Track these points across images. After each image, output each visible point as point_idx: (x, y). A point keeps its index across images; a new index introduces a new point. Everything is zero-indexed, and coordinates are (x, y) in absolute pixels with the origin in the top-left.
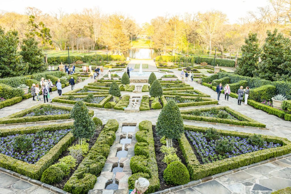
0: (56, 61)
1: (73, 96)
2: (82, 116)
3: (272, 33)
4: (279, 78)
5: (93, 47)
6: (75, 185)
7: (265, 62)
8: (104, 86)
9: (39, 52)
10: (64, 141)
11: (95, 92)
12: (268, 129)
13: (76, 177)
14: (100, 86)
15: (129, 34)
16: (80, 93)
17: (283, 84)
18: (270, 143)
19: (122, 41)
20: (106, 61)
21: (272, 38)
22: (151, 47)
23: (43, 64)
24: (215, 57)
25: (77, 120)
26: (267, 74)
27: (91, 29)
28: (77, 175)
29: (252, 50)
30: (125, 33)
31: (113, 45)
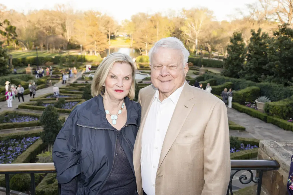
0: (23, 63)
1: (42, 101)
2: (52, 120)
3: (256, 32)
4: (264, 79)
5: (65, 46)
6: (45, 190)
7: (251, 62)
8: (77, 90)
9: (3, 53)
10: (32, 148)
11: (67, 97)
12: (248, 132)
13: (46, 182)
14: (73, 90)
15: (106, 31)
16: (49, 98)
17: (267, 85)
18: (248, 145)
19: (99, 40)
20: (80, 63)
21: (256, 38)
22: (131, 46)
23: (8, 66)
24: (201, 57)
25: (46, 125)
26: (253, 75)
27: (63, 26)
28: (46, 181)
29: (237, 50)
30: (102, 31)
31: (88, 44)
